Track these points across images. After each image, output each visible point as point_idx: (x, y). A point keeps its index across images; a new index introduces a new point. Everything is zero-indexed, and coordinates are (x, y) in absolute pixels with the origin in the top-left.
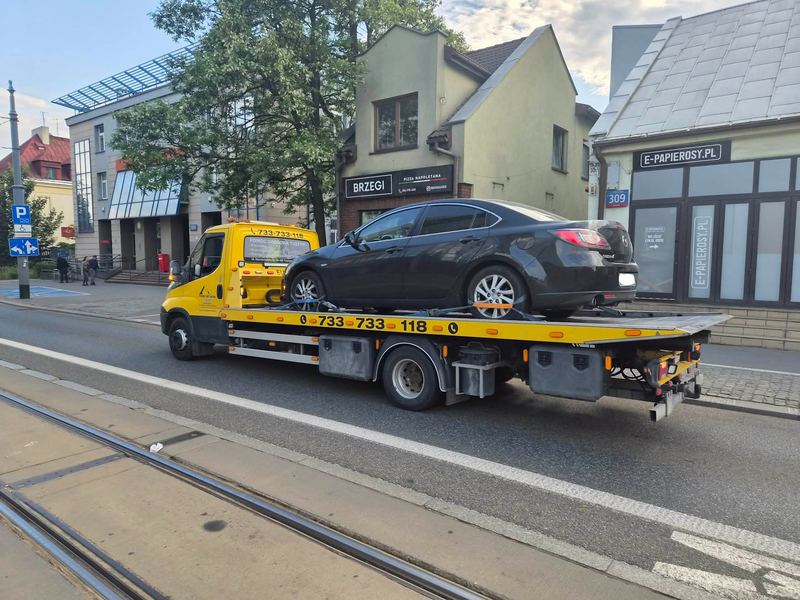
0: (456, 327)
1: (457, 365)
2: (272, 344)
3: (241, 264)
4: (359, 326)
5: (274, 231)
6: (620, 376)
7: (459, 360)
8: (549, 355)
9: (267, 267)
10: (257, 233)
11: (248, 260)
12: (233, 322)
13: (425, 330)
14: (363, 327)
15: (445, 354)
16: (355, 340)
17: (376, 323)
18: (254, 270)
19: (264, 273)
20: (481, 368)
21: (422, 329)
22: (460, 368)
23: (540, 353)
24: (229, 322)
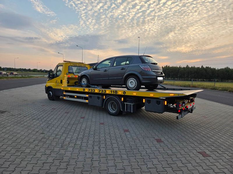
0: (125, 92)
1: (125, 103)
2: (76, 97)
3: (67, 74)
4: (99, 92)
5: (77, 64)
6: (172, 107)
7: (126, 102)
8: (150, 101)
9: (75, 75)
10: (72, 65)
11: (69, 73)
12: (65, 90)
13: (117, 93)
14: (100, 92)
15: (122, 100)
16: (98, 96)
17: (104, 91)
18: (71, 76)
19: (74, 76)
20: (132, 104)
21: (116, 93)
22: (126, 104)
23: (148, 100)
24: (64, 90)
